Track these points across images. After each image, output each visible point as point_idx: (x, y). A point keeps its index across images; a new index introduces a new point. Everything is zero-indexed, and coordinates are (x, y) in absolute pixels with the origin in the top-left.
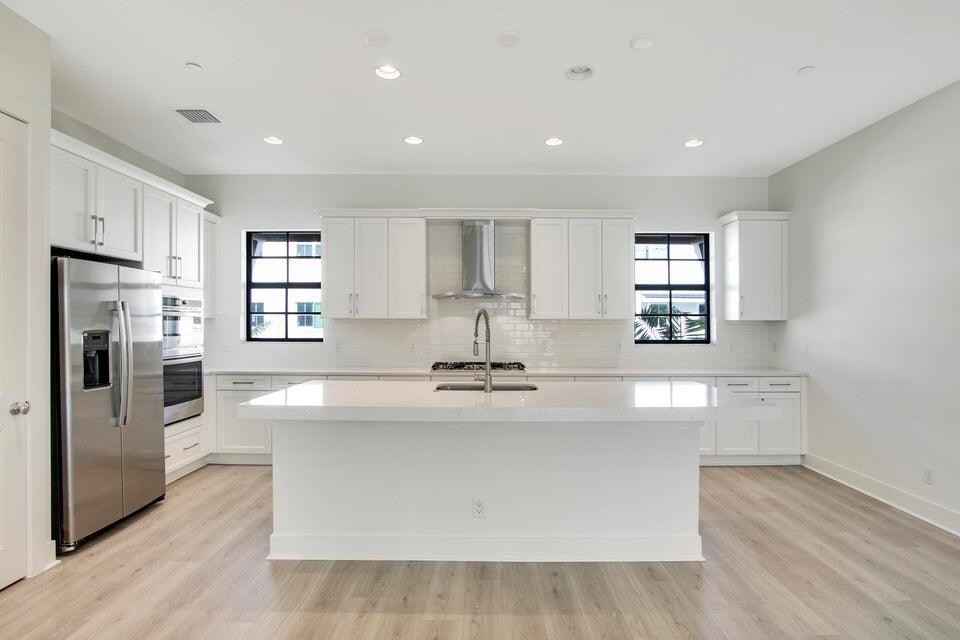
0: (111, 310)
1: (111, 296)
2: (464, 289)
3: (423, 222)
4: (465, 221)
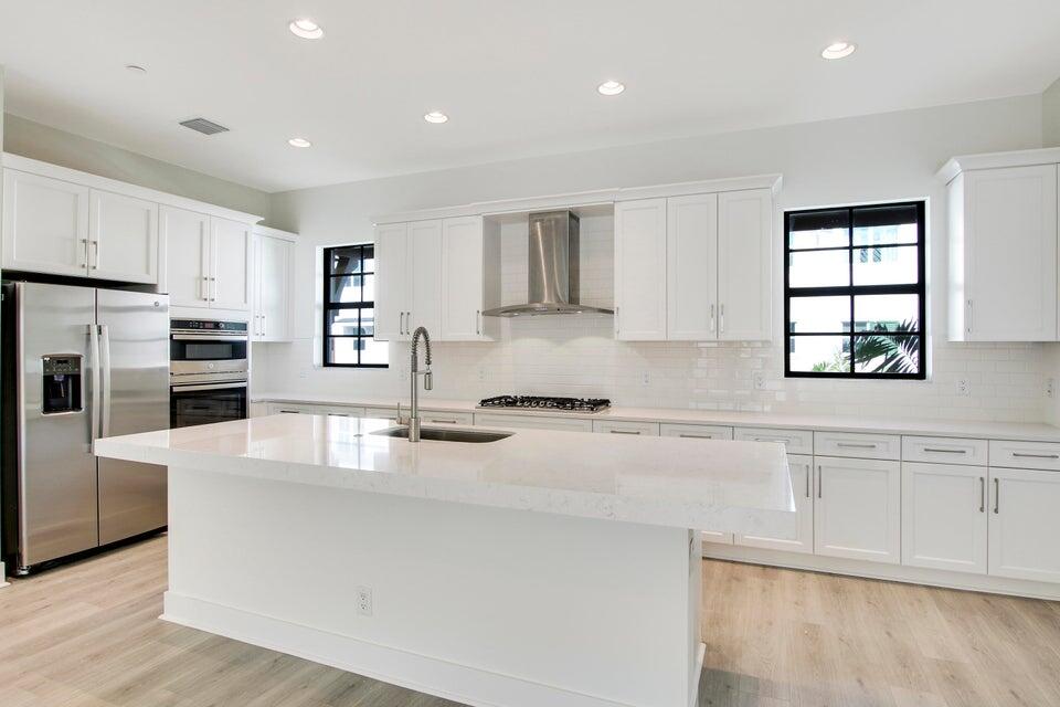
0: (83, 333)
1: (83, 320)
2: (531, 301)
3: (479, 222)
4: (532, 215)
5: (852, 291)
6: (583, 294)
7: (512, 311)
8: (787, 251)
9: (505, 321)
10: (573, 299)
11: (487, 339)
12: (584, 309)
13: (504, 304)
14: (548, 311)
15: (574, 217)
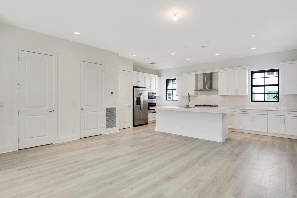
0: (140, 95)
1: (140, 92)
2: (204, 89)
3: (195, 75)
4: (204, 74)
5: (265, 86)
6: (213, 87)
7: (200, 90)
8: (252, 78)
9: (199, 92)
10: (211, 88)
11: (196, 95)
12: (213, 90)
13: (199, 89)
14: (207, 90)
15: (211, 74)
